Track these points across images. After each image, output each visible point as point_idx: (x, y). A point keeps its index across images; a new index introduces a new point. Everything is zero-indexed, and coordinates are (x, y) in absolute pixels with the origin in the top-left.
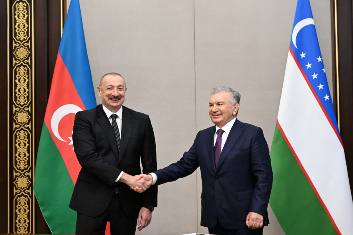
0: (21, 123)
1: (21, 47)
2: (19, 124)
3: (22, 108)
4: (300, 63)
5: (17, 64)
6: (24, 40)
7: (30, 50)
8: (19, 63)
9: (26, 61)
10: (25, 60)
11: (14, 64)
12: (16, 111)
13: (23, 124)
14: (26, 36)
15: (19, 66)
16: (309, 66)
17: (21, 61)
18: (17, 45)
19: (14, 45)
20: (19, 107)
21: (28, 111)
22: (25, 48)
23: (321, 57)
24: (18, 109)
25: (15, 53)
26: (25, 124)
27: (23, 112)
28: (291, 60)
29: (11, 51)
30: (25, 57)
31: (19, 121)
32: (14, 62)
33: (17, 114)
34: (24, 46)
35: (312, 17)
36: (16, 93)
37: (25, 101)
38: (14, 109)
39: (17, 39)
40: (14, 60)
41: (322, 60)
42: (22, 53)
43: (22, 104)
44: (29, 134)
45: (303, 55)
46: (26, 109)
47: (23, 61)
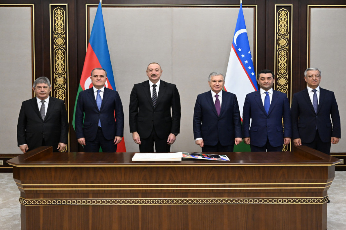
0: (60, 84)
1: (59, 38)
2: (58, 85)
3: (60, 75)
5: (56, 48)
6: (61, 33)
7: (66, 39)
8: (58, 47)
9: (62, 46)
10: (61, 45)
11: (54, 48)
12: (56, 77)
13: (61, 85)
14: (63, 31)
15: (58, 50)
17: (59, 46)
18: (57, 36)
19: (54, 36)
20: (58, 75)
21: (64, 77)
22: (62, 38)
24: (57, 76)
25: (55, 41)
26: (62, 85)
27: (61, 78)
29: (53, 39)
30: (61, 44)
31: (58, 83)
32: (54, 46)
33: (57, 79)
34: (61, 37)
36: (56, 66)
37: (62, 71)
38: (55, 76)
39: (56, 32)
40: (54, 45)
42: (60, 41)
43: (60, 73)
44: (65, 91)
46: (63, 76)
47: (60, 46)
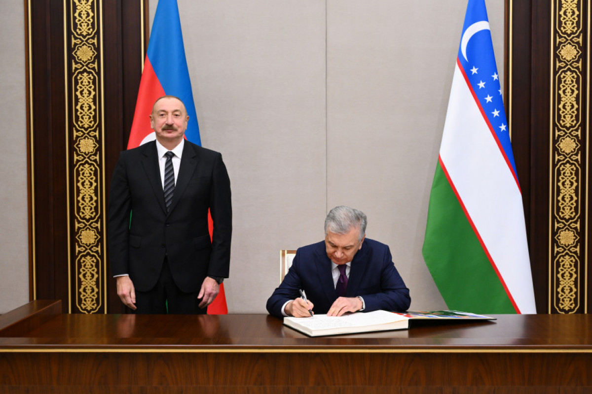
0: (85, 153)
1: (83, 45)
2: (82, 156)
3: (86, 132)
4: (471, 81)
5: (78, 69)
6: (89, 34)
7: (98, 50)
8: (81, 68)
9: (91, 66)
10: (89, 63)
11: (73, 69)
12: (78, 137)
13: (88, 155)
14: (91, 30)
15: (81, 73)
16: (482, 85)
17: (83, 66)
18: (78, 42)
19: (73, 41)
20: (82, 131)
21: (95, 137)
22: (89, 47)
23: (497, 74)
24: (80, 134)
25: (75, 53)
26: (91, 155)
27: (88, 138)
28: (458, 77)
29: (70, 50)
30: (89, 60)
31: (82, 150)
32: (74, 66)
33: (79, 141)
34: (89, 44)
35: (487, 20)
36: (77, 111)
37: (91, 122)
38: (75, 134)
39: (77, 33)
40: (73, 63)
41: (498, 77)
42: (85, 53)
43: (86, 126)
44: (96, 169)
45: (474, 71)
46: (92, 134)
47: (87, 66)
